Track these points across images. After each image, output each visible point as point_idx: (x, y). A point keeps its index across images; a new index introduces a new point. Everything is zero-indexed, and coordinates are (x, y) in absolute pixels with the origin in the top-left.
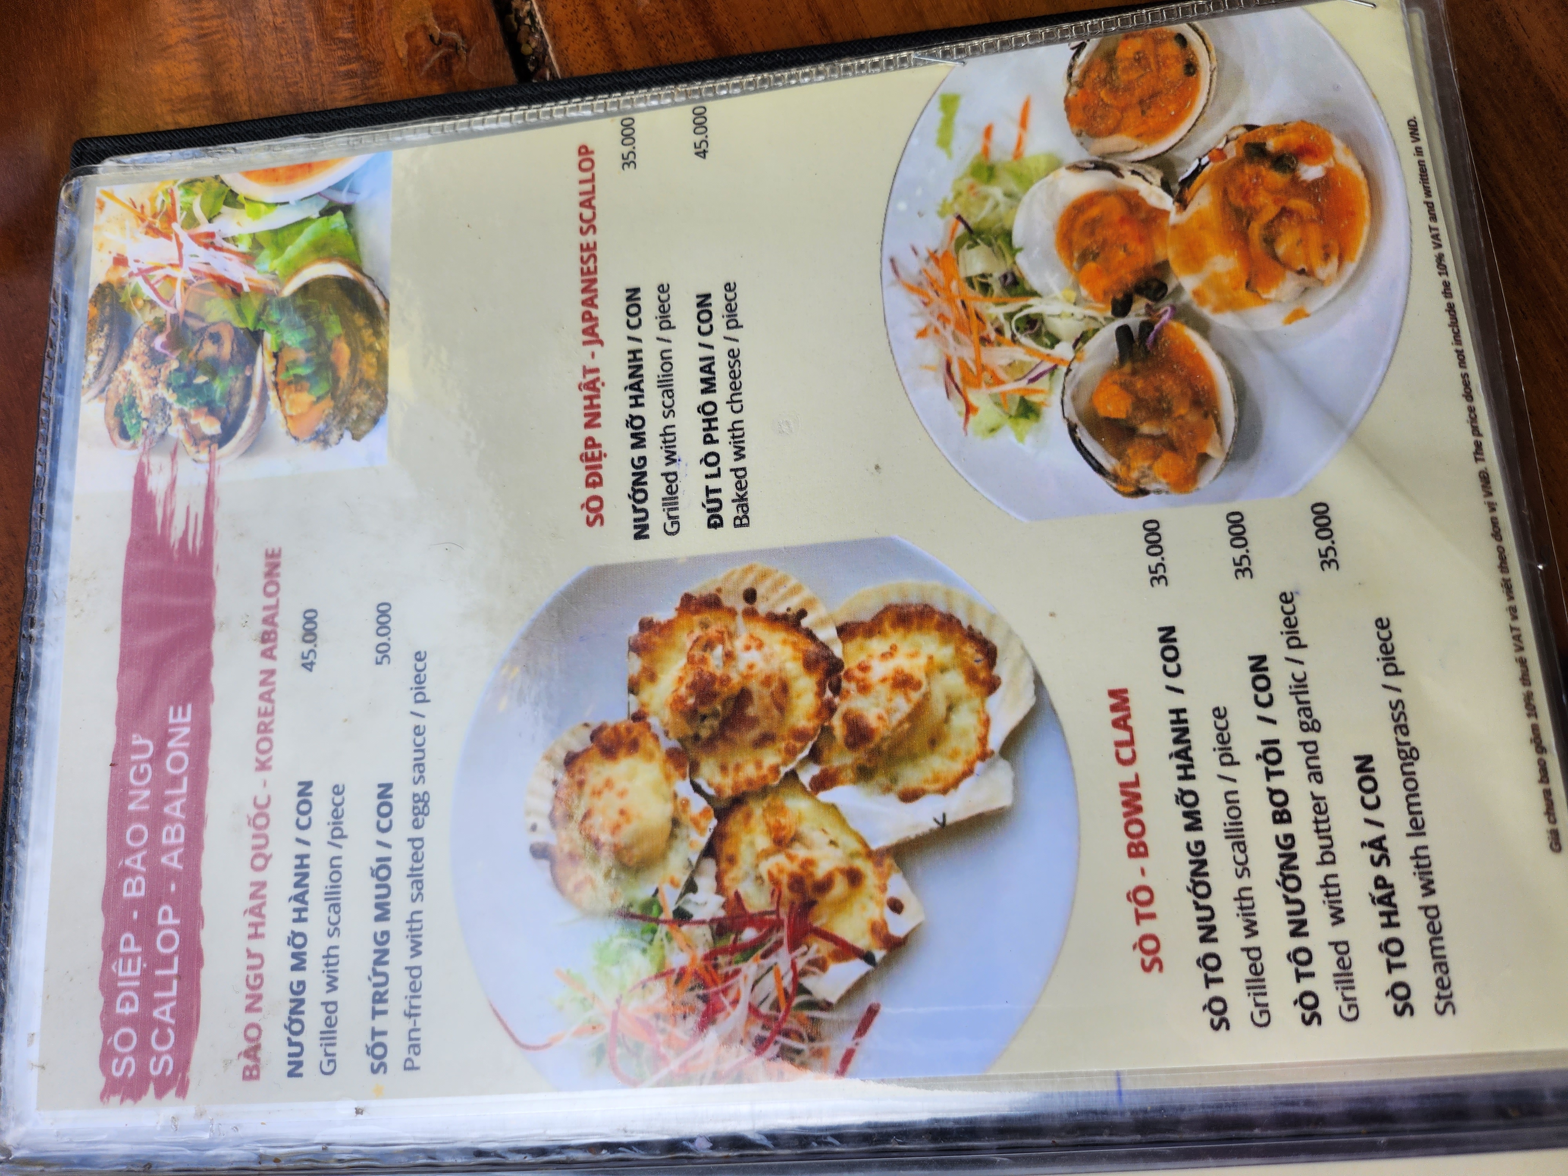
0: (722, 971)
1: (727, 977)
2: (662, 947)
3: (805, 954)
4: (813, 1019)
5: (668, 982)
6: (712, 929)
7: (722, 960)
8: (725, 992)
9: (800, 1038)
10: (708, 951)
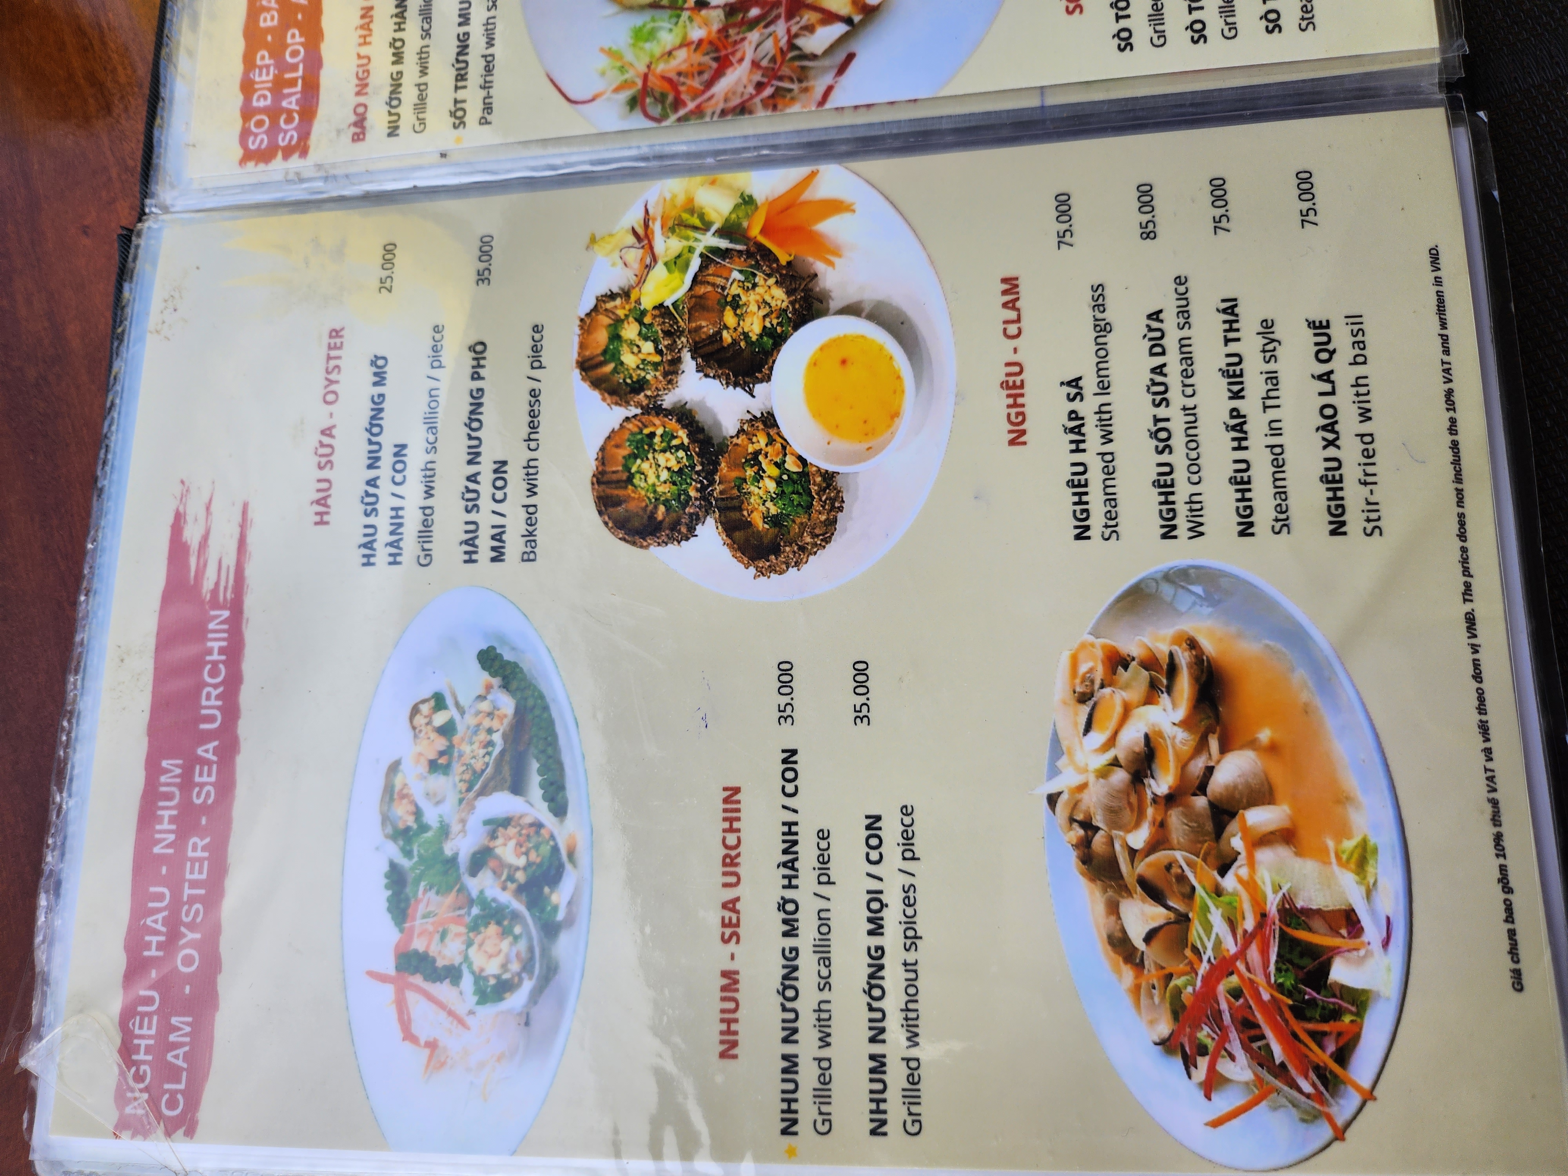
0: (730, 40)
1: (736, 43)
2: (685, 27)
3: (798, 22)
4: (803, 68)
5: (689, 51)
6: (724, 11)
7: (732, 32)
8: (733, 53)
9: (791, 80)
10: (721, 26)
